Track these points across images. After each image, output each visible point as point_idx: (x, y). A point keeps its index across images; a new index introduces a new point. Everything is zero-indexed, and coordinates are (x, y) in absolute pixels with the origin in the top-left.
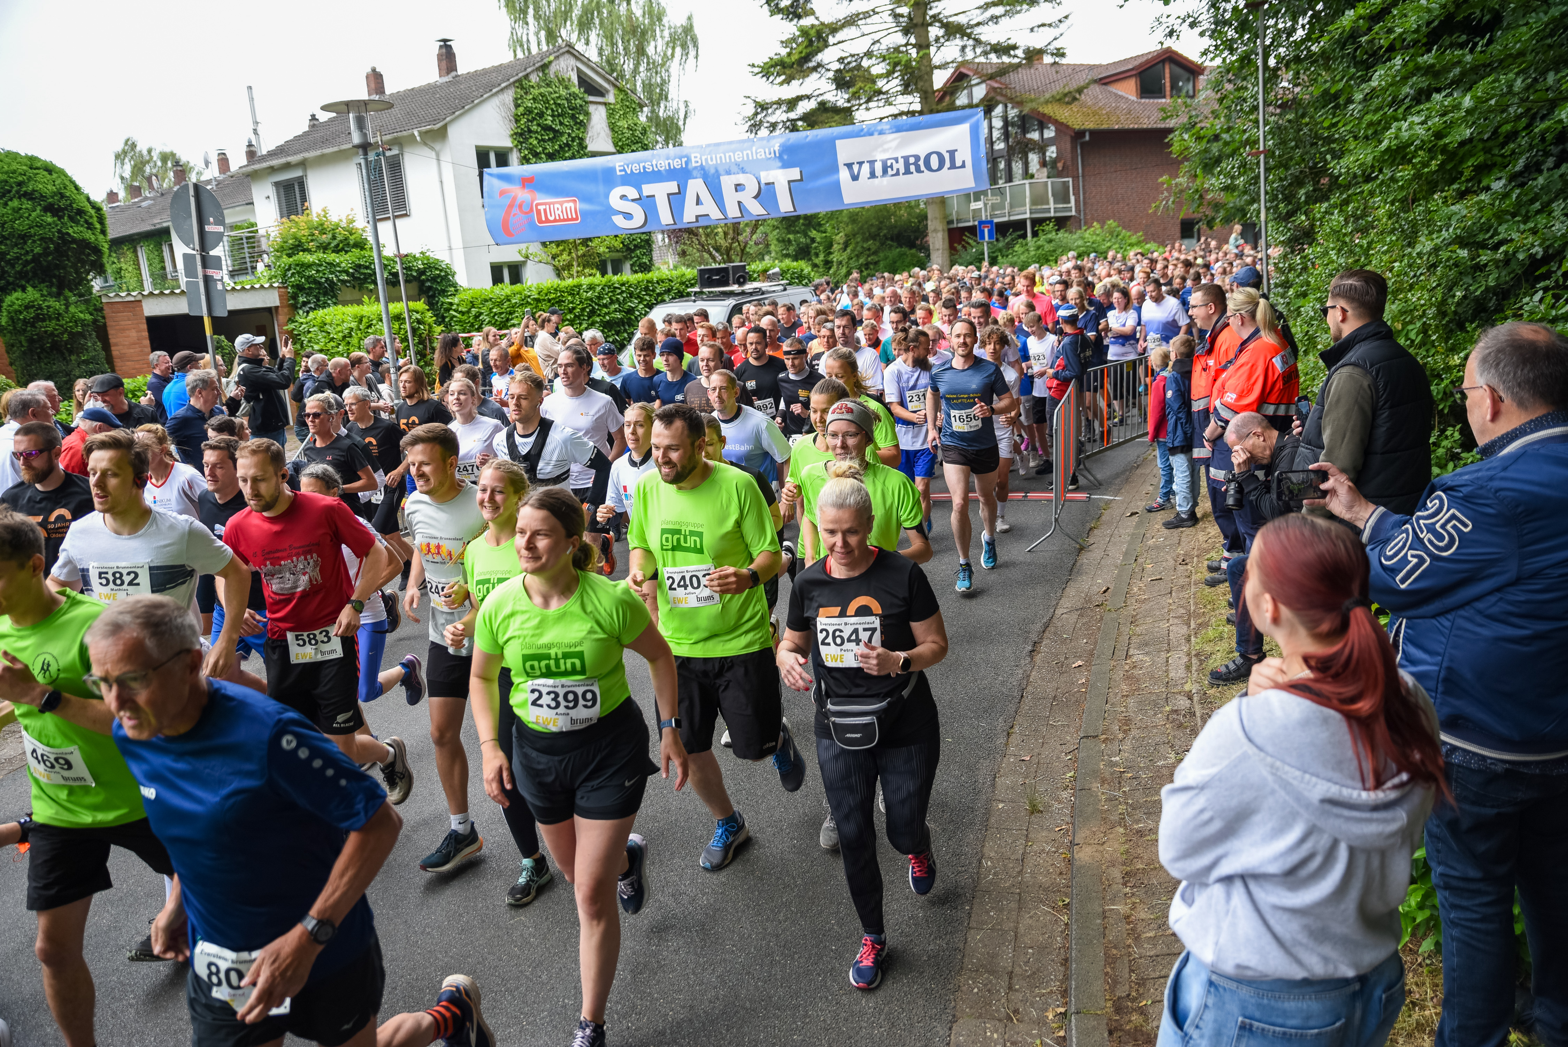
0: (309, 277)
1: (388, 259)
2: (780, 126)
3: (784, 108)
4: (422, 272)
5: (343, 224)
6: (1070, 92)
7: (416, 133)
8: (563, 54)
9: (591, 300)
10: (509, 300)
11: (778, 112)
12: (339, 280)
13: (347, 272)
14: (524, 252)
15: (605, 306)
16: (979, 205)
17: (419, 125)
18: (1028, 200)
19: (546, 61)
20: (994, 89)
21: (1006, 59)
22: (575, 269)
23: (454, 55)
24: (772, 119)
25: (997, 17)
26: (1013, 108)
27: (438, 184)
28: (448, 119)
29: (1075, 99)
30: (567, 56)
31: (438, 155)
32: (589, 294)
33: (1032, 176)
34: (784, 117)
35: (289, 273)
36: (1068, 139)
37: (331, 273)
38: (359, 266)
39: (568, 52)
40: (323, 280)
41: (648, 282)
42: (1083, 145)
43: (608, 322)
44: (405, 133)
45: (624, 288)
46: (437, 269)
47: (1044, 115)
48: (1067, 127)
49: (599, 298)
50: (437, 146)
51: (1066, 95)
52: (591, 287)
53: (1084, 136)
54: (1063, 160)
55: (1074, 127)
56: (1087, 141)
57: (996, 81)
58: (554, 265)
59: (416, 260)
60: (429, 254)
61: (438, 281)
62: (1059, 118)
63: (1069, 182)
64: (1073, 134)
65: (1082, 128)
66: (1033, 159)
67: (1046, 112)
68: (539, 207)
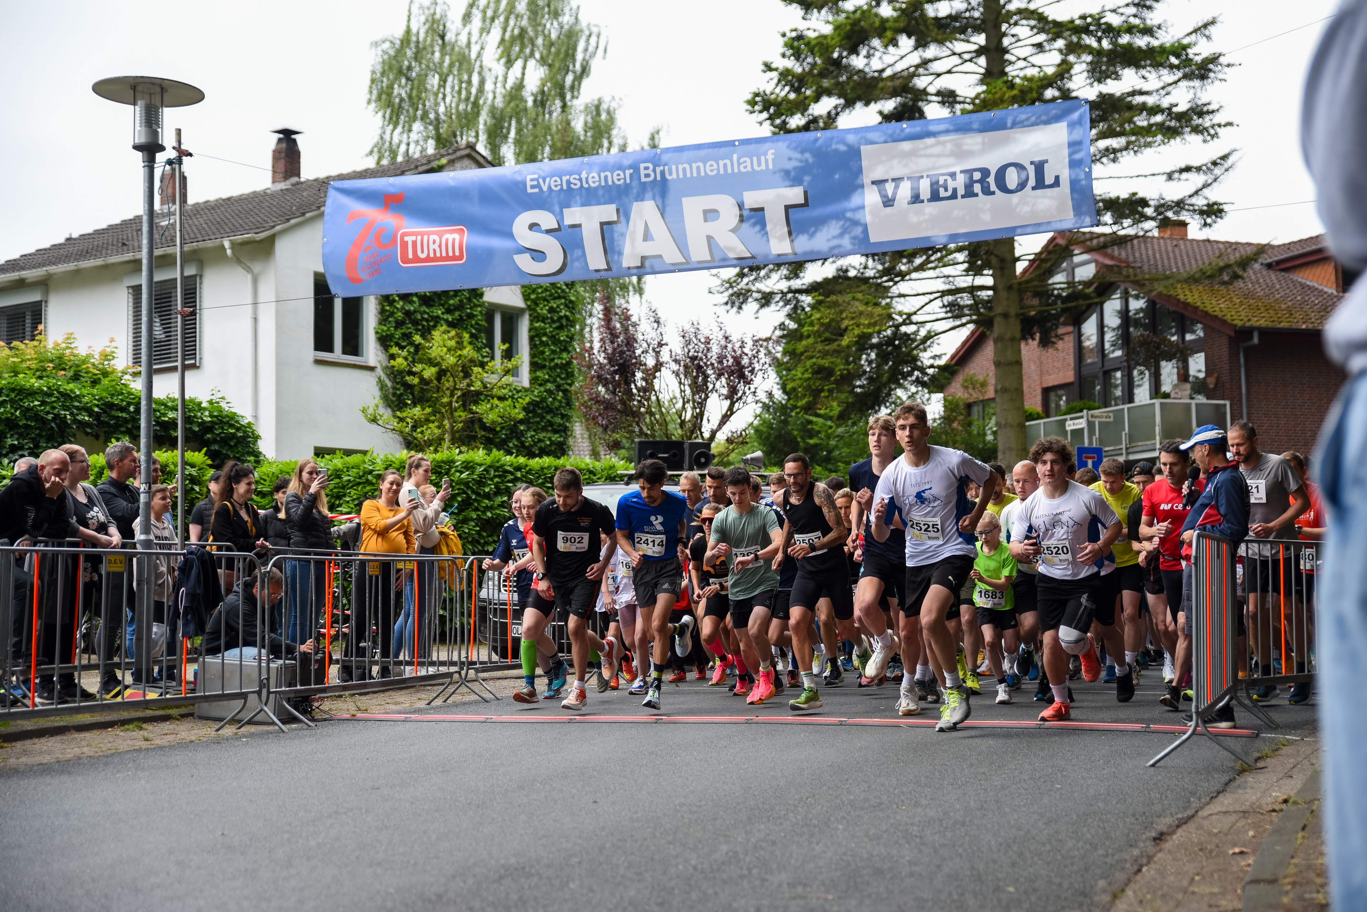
0: (29, 409)
1: (160, 403)
2: (778, 297)
3: (784, 271)
4: (207, 428)
6: (1228, 266)
7: (227, 244)
8: (462, 158)
9: (466, 484)
10: (339, 477)
11: (775, 276)
12: (75, 421)
13: (89, 411)
14: (371, 411)
15: (487, 496)
16: (1081, 423)
17: (234, 232)
18: (1157, 429)
19: (435, 164)
20: (1108, 267)
21: (1127, 228)
22: (446, 444)
23: (298, 154)
24: (765, 286)
25: (1115, 151)
26: (1137, 297)
27: (249, 322)
28: (278, 228)
29: (1236, 277)
30: (466, 162)
31: (255, 281)
32: (463, 476)
33: (1167, 396)
34: (784, 285)
36: (1225, 341)
37: (65, 408)
38: (111, 406)
39: (469, 156)
40: (50, 417)
42: (1250, 352)
43: (488, 521)
44: (209, 244)
45: (519, 474)
46: (232, 426)
47: (1186, 305)
48: (1223, 322)
49: (481, 482)
50: (257, 267)
51: (1221, 270)
52: (468, 466)
53: (1251, 338)
54: (1216, 375)
55: (1235, 322)
56: (1255, 346)
57: (1112, 258)
58: (415, 438)
59: (201, 409)
60: (223, 405)
61: (232, 444)
62: (1210, 310)
63: (1225, 405)
64: (1233, 334)
65: (1248, 324)
66: (1168, 370)
67: (1190, 300)
68: (406, 239)
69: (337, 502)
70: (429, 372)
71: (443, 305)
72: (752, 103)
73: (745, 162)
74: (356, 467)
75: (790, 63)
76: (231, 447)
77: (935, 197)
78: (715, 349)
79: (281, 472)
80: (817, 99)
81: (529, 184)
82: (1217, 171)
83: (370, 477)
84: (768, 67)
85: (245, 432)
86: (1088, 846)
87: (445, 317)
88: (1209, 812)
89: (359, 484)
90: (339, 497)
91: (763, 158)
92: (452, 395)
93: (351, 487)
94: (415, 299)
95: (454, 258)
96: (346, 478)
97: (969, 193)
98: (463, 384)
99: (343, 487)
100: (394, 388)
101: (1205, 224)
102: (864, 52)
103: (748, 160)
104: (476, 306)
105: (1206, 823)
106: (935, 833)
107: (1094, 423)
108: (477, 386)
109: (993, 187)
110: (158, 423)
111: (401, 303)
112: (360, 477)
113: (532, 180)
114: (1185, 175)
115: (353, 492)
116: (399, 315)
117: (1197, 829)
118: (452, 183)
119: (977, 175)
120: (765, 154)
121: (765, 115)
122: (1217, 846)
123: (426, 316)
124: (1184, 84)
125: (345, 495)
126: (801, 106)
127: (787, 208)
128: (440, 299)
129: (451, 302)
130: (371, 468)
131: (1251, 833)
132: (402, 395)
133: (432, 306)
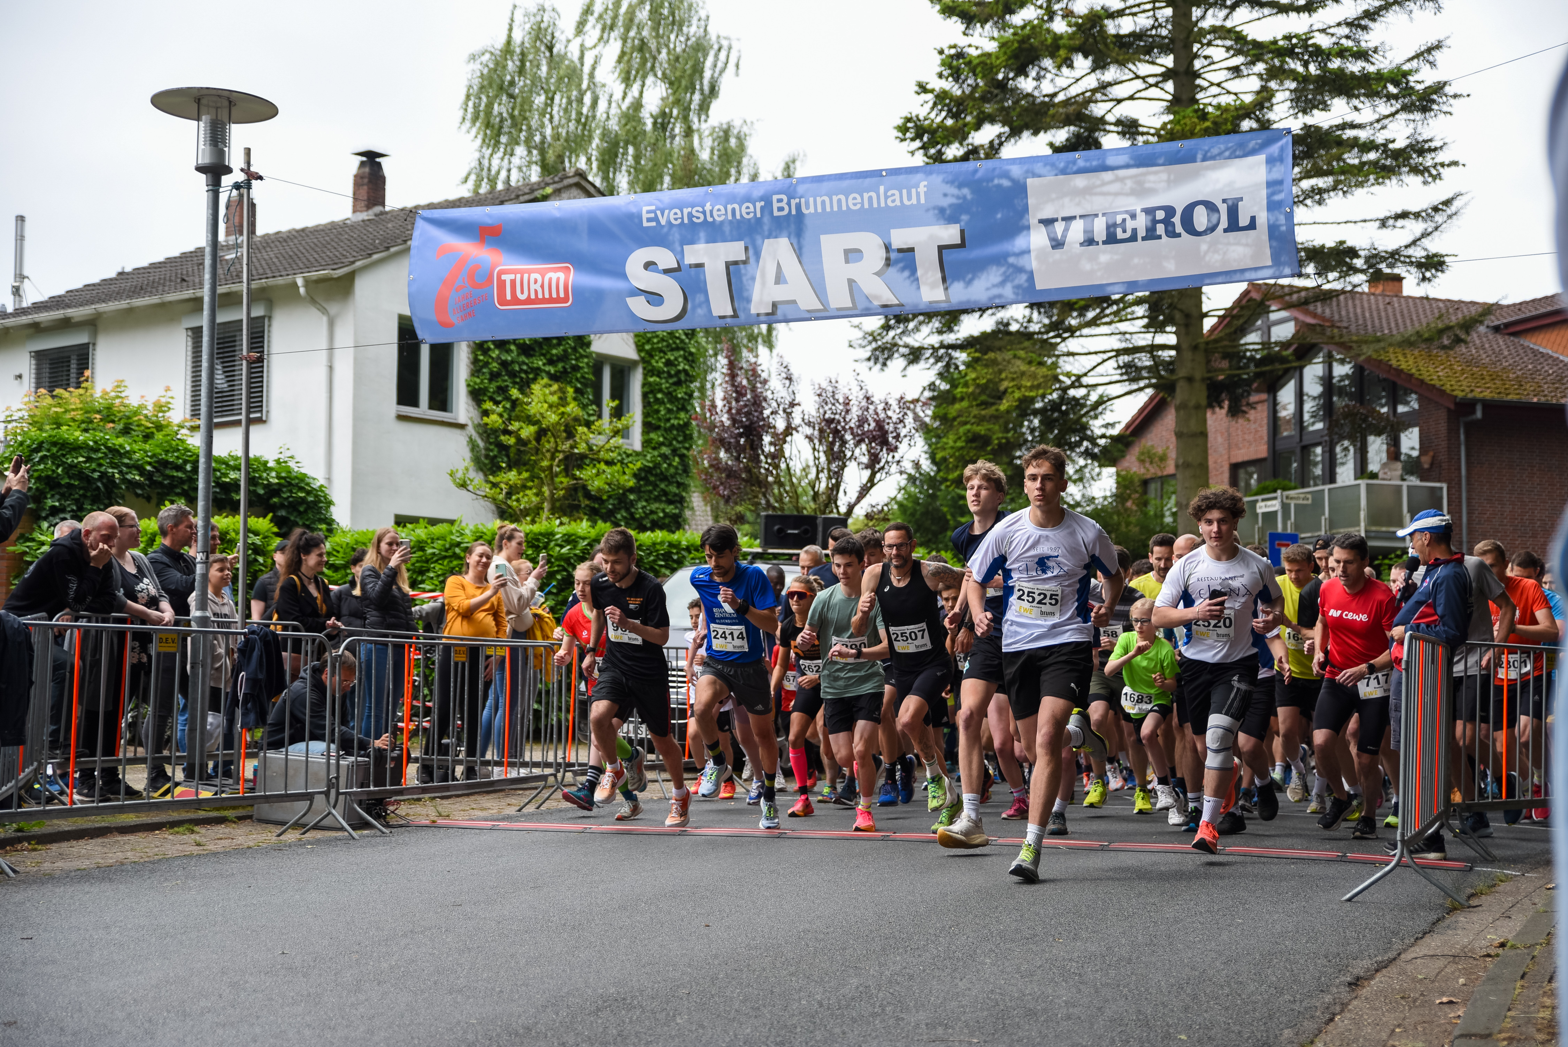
0: (72, 466)
1: (221, 461)
2: (928, 353)
3: (936, 324)
4: (273, 491)
5: (149, 411)
6: (1449, 328)
7: (300, 282)
8: (569, 186)
9: (567, 560)
10: (422, 549)
11: (925, 330)
12: (124, 480)
13: (140, 469)
14: (460, 475)
16: (1274, 506)
17: (308, 267)
18: (1363, 514)
19: (538, 194)
20: (1309, 326)
21: (1333, 282)
22: (545, 514)
23: (383, 179)
24: (914, 341)
25: (1321, 191)
26: (1342, 362)
27: (323, 371)
28: (358, 264)
29: (1458, 340)
30: (575, 191)
31: (331, 324)
32: (564, 550)
33: (1374, 476)
34: (935, 340)
35: (37, 457)
36: (1443, 415)
37: (113, 465)
38: (165, 464)
39: (577, 185)
40: (96, 475)
41: (671, 545)
42: (1471, 428)
44: (280, 281)
46: (302, 489)
47: (1399, 372)
48: (1442, 392)
50: (333, 308)
51: (1441, 332)
53: (1474, 412)
54: (1431, 454)
55: (1455, 393)
56: (1478, 420)
57: (1314, 315)
58: (510, 507)
59: (268, 469)
60: (292, 464)
61: (302, 509)
62: (1425, 377)
63: (1441, 489)
64: (1452, 406)
65: (1470, 396)
66: (1377, 446)
67: (1404, 366)
68: (503, 277)
69: (420, 578)
70: (527, 431)
71: (544, 355)
72: (903, 129)
73: (893, 195)
74: (442, 538)
75: (947, 85)
76: (300, 513)
77: (1111, 239)
78: (855, 412)
79: (357, 542)
80: (978, 127)
81: (645, 216)
82: (1439, 218)
83: (457, 550)
84: (923, 88)
85: (316, 496)
86: (1272, 990)
87: (547, 368)
88: (1413, 955)
89: (445, 557)
90: (422, 572)
91: (914, 191)
92: (553, 458)
93: (436, 561)
94: (513, 347)
95: (558, 300)
96: (430, 551)
97: (1151, 234)
98: (566, 446)
99: (427, 561)
100: (487, 449)
101: (1424, 279)
102: (1033, 74)
103: (896, 192)
104: (582, 356)
105: (1409, 968)
106: (1097, 971)
107: (1289, 505)
108: (582, 448)
109: (1179, 229)
110: (218, 484)
111: (497, 352)
112: (446, 550)
113: (648, 212)
114: (1400, 222)
115: (438, 567)
116: (495, 366)
117: (1400, 974)
118: (557, 214)
119: (1160, 215)
120: (917, 186)
121: (918, 144)
122: (1422, 995)
123: (525, 367)
124: (1402, 116)
125: (428, 570)
126: (959, 134)
127: (941, 248)
128: (541, 348)
129: (554, 351)
130: (458, 539)
131: (1462, 981)
132: (495, 457)
133: (532, 356)
